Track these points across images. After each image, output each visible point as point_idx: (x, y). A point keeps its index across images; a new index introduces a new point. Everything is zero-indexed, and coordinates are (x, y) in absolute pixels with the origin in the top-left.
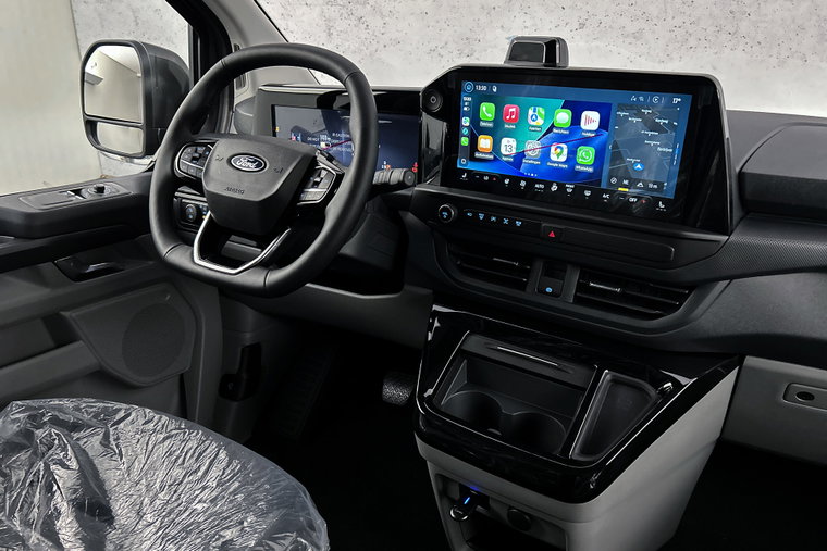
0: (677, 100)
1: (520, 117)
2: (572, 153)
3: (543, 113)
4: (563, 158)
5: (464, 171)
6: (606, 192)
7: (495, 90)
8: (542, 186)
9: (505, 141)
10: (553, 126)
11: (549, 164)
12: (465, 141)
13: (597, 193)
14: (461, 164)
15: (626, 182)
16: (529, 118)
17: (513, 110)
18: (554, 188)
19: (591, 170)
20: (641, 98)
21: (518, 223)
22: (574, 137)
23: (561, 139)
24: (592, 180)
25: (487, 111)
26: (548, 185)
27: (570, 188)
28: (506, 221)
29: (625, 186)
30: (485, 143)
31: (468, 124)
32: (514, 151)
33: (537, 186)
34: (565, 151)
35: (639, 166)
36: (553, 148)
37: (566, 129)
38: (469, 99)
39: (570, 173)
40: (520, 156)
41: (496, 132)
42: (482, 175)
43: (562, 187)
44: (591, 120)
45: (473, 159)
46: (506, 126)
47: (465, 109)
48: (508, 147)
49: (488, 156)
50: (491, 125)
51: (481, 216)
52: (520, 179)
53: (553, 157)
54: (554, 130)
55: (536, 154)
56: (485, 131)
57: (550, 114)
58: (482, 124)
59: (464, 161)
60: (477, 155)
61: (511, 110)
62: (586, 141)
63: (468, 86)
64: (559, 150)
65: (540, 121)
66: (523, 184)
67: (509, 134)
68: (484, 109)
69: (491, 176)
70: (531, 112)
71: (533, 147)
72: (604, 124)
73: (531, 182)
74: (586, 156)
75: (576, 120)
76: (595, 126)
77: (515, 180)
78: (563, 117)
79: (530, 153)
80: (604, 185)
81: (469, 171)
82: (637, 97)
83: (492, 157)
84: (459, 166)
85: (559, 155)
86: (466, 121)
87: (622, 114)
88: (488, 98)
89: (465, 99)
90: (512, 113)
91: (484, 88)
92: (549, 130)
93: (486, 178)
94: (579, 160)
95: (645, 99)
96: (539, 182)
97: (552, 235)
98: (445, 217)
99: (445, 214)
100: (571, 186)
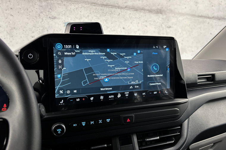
0: (165, 47)
5: (60, 99)
6: (144, 92)
8: (113, 96)
10: (114, 64)
13: (140, 93)
18: (119, 96)
21: (108, 120)
26: (116, 95)
27: (127, 94)
28: (100, 121)
41: (82, 71)
42: (74, 98)
43: (123, 94)
46: (88, 67)
51: (84, 124)
52: (100, 96)
54: (115, 66)
63: (59, 46)
66: (102, 97)
67: (89, 71)
69: (81, 98)
73: (106, 96)
77: (97, 97)
80: (142, 89)
84: (57, 96)
91: (70, 46)
92: (113, 66)
93: (78, 100)
96: (111, 95)
97: (128, 120)
98: (59, 132)
99: (59, 130)
100: (128, 93)
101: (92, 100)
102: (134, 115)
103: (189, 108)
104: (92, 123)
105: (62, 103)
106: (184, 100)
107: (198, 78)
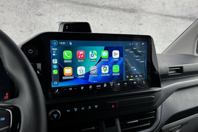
0: (143, 44)
1: (86, 56)
2: (111, 69)
3: (96, 53)
4: (107, 72)
5: (56, 88)
6: (125, 82)
7: (71, 44)
8: (100, 86)
9: (79, 68)
10: (101, 58)
11: (102, 75)
12: (55, 72)
13: (122, 83)
14: (54, 85)
15: (132, 76)
16: (90, 56)
17: (82, 53)
18: (105, 85)
19: (119, 74)
20: (132, 44)
21: (96, 106)
22: (110, 62)
23: (106, 63)
24: (120, 78)
25: (67, 55)
26: (102, 85)
28: (90, 107)
29: (132, 78)
30: (68, 71)
31: (56, 62)
32: (84, 72)
33: (97, 86)
34: (108, 68)
35: (135, 69)
36: (102, 68)
37: (107, 59)
38: (56, 49)
39: (111, 77)
40: (88, 74)
41: (74, 64)
42: (68, 88)
44: (116, 54)
45: (61, 80)
46: (79, 61)
47: (54, 54)
48: (81, 71)
49: (71, 77)
50: (70, 61)
51: (76, 110)
52: (89, 85)
53: (103, 72)
54: (102, 60)
55: (95, 72)
56: (68, 65)
57: (99, 53)
58: (65, 61)
59: (56, 83)
60: (64, 78)
61: (80, 53)
62: (115, 63)
63: (55, 42)
64: (105, 68)
65: (95, 57)
66: (91, 87)
67: (80, 65)
68: (66, 54)
69: (73, 87)
70: (90, 53)
71: (93, 69)
72: (121, 55)
73: (94, 85)
74: (116, 69)
75: (110, 55)
76: (118, 56)
77: (86, 86)
78: (105, 54)
79: (92, 72)
80: (124, 80)
81: (59, 88)
82: (131, 43)
83: (72, 77)
84: (53, 86)
85: (105, 70)
86: (55, 61)
87: (127, 50)
88: (68, 48)
89: (53, 49)
90: (81, 54)
91: (64, 43)
92: (100, 60)
93: (71, 89)
94: (114, 71)
95: (134, 44)
96: (98, 84)
97: (113, 106)
98: (55, 117)
99: (55, 115)
100: (112, 83)
101: (82, 89)
102: (117, 102)
103: (163, 95)
104: (83, 108)
105: (57, 92)
106: (158, 89)
107: (169, 70)
